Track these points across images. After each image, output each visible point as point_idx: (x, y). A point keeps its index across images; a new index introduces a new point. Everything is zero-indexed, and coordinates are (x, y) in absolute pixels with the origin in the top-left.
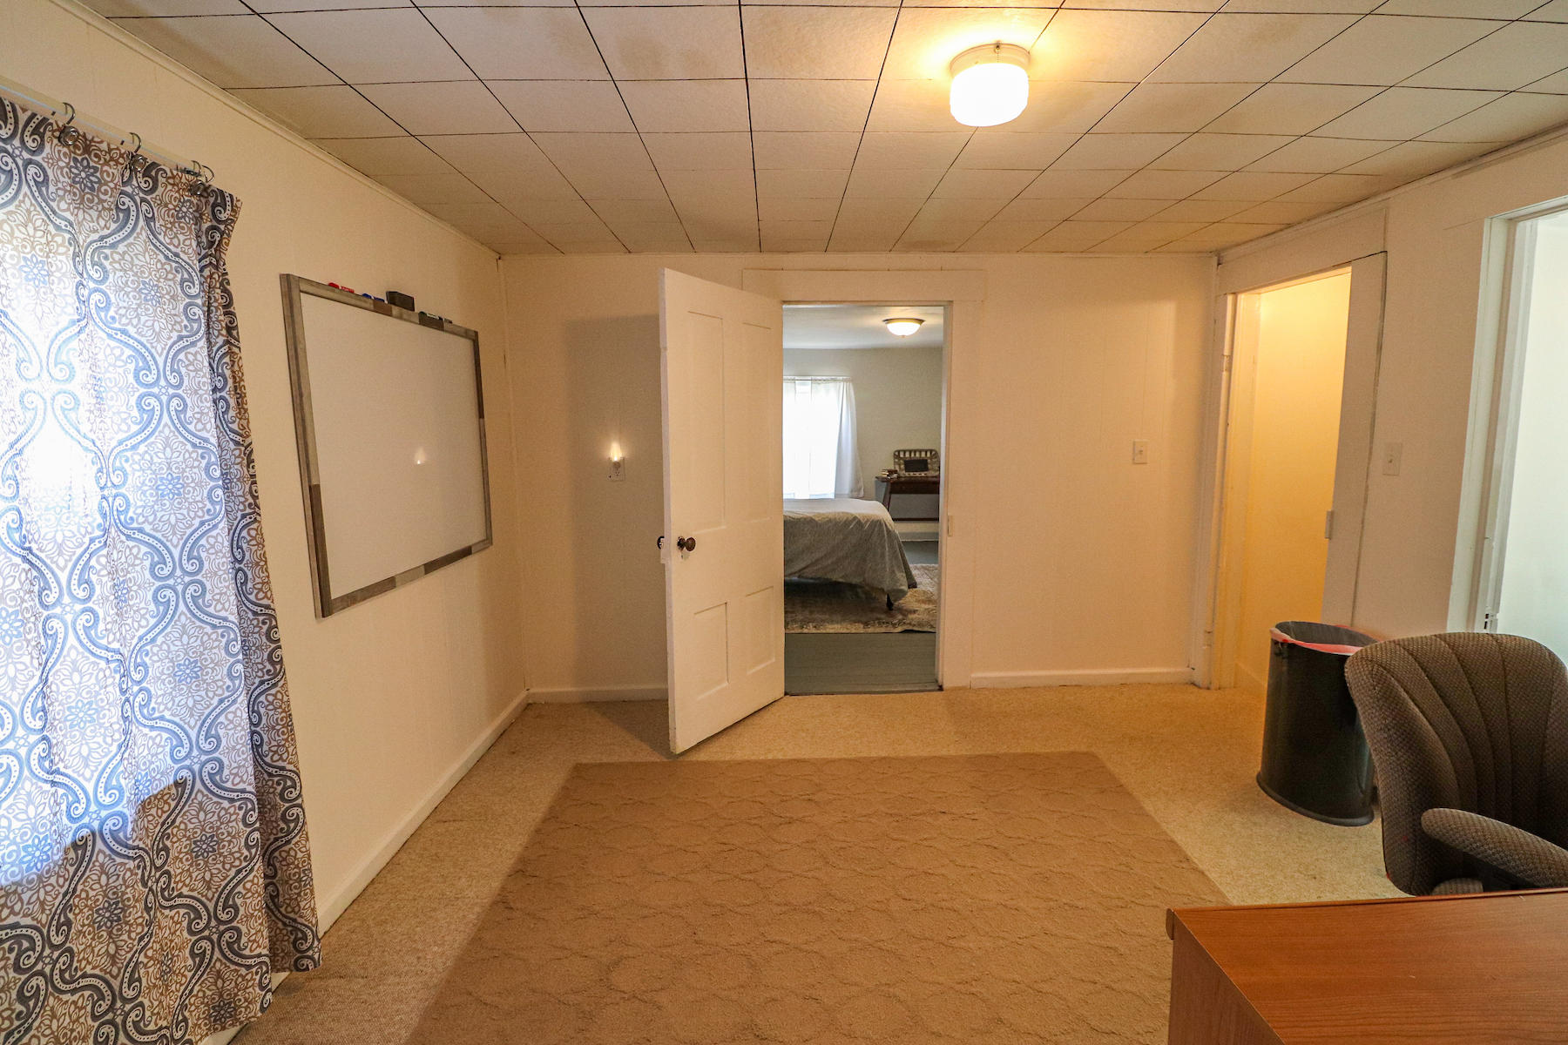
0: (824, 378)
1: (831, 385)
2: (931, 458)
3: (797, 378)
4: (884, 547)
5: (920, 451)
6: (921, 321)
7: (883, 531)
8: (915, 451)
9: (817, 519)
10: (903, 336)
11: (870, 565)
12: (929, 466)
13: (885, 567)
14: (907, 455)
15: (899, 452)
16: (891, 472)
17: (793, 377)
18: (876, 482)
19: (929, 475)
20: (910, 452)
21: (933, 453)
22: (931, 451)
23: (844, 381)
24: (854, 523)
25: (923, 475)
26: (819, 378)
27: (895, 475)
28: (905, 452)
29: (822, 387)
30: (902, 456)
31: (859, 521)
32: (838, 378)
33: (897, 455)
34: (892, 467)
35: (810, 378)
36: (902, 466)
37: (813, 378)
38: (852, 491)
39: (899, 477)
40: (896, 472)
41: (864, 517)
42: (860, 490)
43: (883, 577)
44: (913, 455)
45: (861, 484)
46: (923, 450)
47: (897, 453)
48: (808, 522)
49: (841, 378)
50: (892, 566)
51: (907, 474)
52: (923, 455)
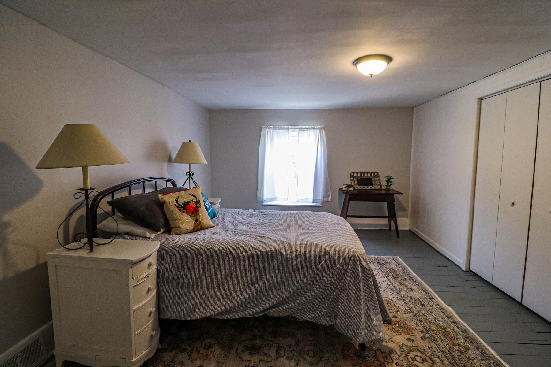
0: (307, 127)
1: (311, 132)
2: (374, 177)
3: (290, 127)
4: (358, 288)
5: (367, 173)
6: (389, 59)
7: (357, 269)
8: (364, 173)
9: (285, 253)
10: (371, 75)
11: (343, 309)
12: (373, 182)
13: (360, 314)
14: (359, 175)
15: (354, 173)
16: (349, 186)
17: (287, 127)
18: (339, 191)
19: (373, 188)
20: (361, 173)
21: (376, 174)
22: (374, 173)
23: (319, 129)
24: (326, 259)
25: (369, 188)
26: (304, 127)
27: (352, 188)
28: (357, 173)
29: (305, 133)
30: (355, 175)
31: (331, 257)
32: (316, 127)
33: (352, 175)
34: (349, 183)
35: (298, 127)
36: (356, 182)
37: (300, 127)
38: (323, 197)
39: (354, 190)
40: (352, 186)
41: (336, 252)
42: (328, 196)
43: (358, 328)
44: (362, 175)
45: (330, 193)
46: (369, 172)
47: (352, 174)
48: (275, 257)
49: (317, 127)
50: (368, 309)
51: (359, 187)
52: (369, 175)
